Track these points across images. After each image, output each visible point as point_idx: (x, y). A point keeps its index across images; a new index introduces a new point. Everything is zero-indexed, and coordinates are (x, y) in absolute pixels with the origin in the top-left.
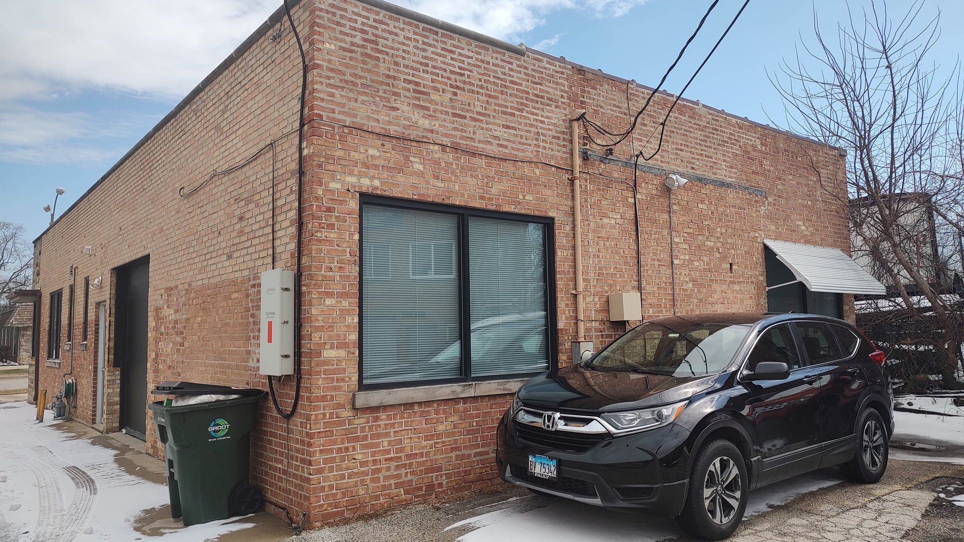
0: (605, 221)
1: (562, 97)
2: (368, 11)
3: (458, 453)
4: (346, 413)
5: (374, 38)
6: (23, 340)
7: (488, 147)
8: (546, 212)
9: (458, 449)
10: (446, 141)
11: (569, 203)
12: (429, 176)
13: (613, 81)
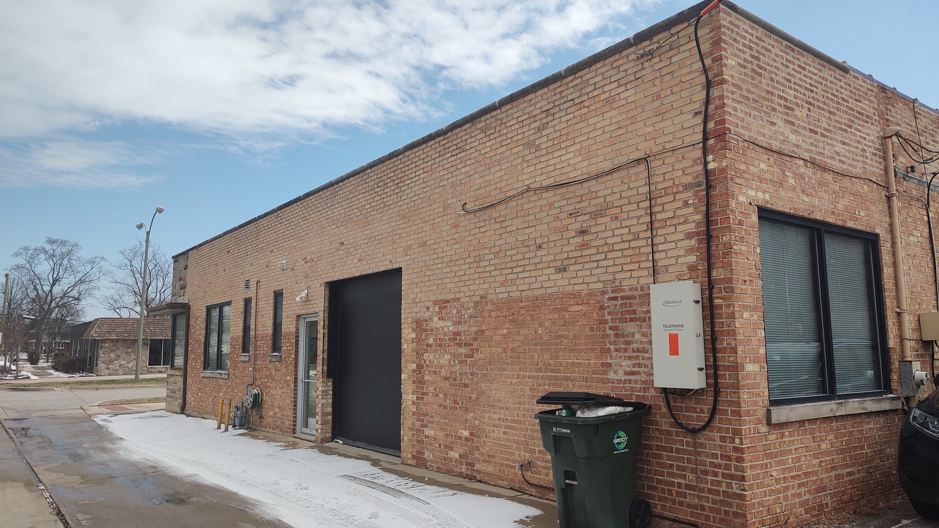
0: (911, 238)
1: (874, 114)
2: (752, 28)
3: (836, 472)
4: (764, 429)
5: (757, 55)
6: (101, 352)
7: (833, 163)
8: (874, 229)
9: (833, 468)
10: (807, 156)
11: (887, 219)
12: (798, 190)
13: (904, 99)
